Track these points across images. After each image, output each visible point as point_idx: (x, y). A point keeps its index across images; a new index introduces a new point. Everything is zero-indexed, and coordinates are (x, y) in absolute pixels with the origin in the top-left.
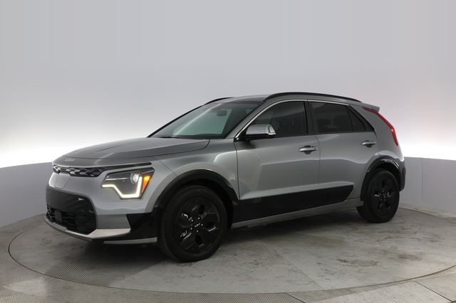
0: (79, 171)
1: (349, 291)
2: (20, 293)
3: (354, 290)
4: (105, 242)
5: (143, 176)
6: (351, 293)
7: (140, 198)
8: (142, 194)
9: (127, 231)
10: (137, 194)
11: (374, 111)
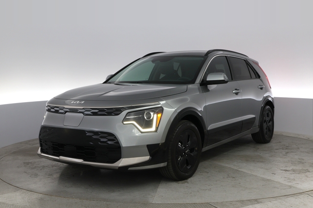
0: (97, 111)
1: (256, 201)
2: (3, 203)
3: (260, 200)
4: (130, 169)
5: (158, 113)
6: (258, 203)
7: (156, 131)
8: (157, 128)
9: (147, 158)
10: (153, 129)
11: (257, 64)
